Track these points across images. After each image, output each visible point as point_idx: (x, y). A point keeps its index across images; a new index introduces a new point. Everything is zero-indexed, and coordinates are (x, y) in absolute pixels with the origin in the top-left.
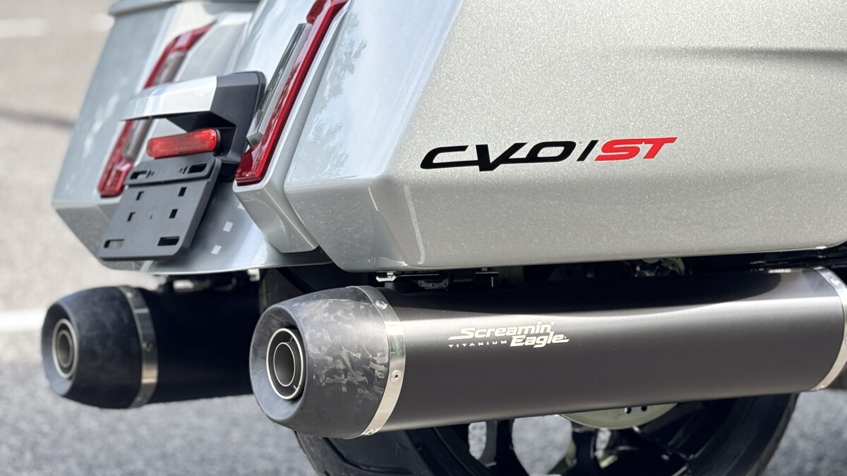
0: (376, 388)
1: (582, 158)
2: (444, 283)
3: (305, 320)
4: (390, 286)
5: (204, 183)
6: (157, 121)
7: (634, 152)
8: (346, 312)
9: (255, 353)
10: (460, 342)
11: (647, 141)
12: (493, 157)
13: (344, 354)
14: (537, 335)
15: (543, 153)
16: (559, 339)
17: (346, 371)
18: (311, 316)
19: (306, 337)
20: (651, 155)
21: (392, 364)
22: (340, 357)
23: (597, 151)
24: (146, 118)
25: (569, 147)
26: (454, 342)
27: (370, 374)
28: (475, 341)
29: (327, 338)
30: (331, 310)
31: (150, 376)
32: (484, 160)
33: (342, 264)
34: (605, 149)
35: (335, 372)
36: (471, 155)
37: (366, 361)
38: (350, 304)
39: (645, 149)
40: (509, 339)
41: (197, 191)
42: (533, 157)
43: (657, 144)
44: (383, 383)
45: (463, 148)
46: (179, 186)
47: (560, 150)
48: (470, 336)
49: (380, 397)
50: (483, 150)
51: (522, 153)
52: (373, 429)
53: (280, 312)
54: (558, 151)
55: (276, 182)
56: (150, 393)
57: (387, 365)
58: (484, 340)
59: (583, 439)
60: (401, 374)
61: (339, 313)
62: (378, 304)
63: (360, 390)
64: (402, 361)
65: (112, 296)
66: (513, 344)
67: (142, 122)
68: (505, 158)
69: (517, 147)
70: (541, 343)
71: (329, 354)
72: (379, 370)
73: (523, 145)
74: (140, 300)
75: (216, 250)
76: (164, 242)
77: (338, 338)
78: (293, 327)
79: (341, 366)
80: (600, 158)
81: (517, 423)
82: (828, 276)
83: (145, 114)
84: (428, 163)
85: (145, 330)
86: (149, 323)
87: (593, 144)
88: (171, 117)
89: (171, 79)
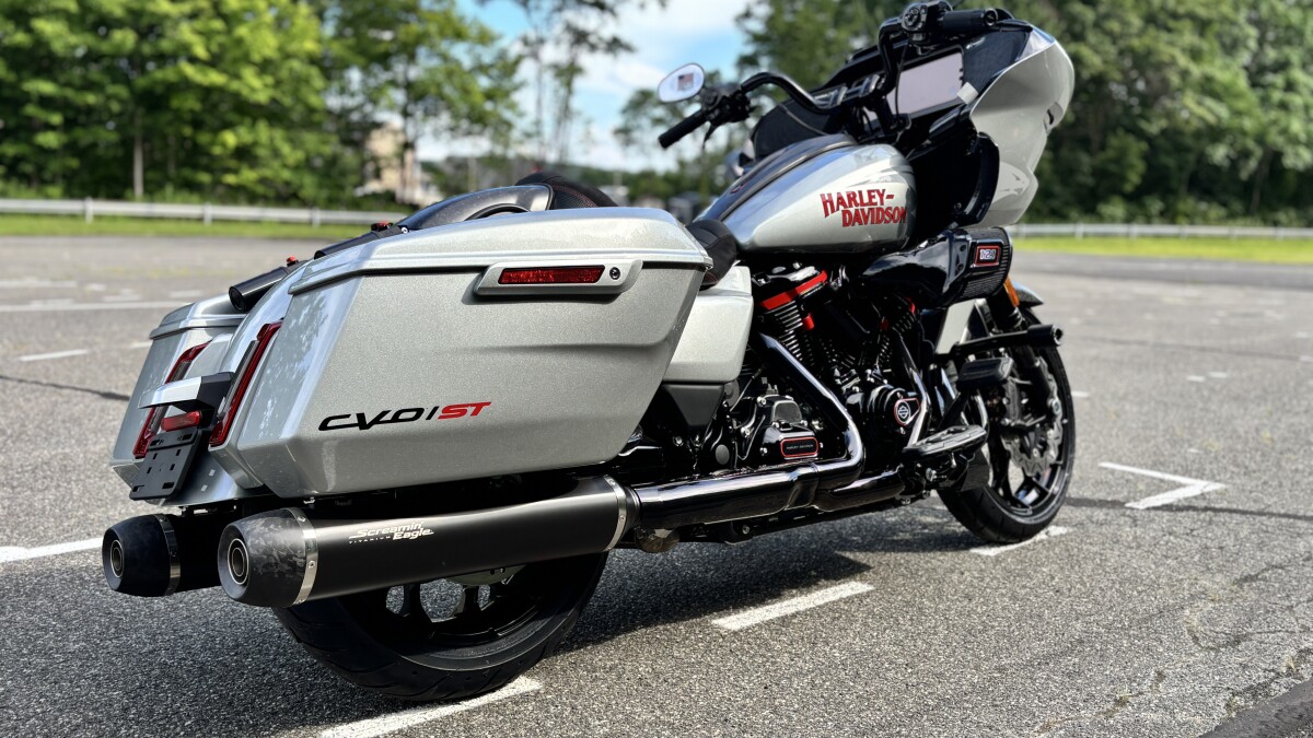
0: (298, 573)
1: (429, 418)
2: (349, 503)
3: (248, 533)
4: (312, 507)
5: (190, 447)
6: (171, 407)
7: (464, 412)
8: (276, 526)
9: (221, 556)
10: (357, 539)
11: (472, 405)
12: (368, 421)
13: (275, 553)
14: (411, 531)
15: (402, 416)
16: (427, 532)
17: (276, 564)
18: (253, 530)
19: (249, 544)
20: (475, 413)
21: (309, 557)
22: (271, 555)
23: (439, 413)
24: (163, 404)
25: (420, 411)
26: (353, 540)
27: (293, 565)
28: (368, 538)
29: (263, 543)
30: (265, 525)
31: (175, 573)
32: (362, 422)
33: (280, 495)
34: (444, 411)
35: (269, 565)
36: (354, 420)
37: (290, 556)
38: (280, 520)
39: (471, 410)
40: (392, 535)
41: (186, 451)
42: (395, 419)
43: (479, 407)
44: (303, 570)
45: (348, 416)
46: (176, 449)
47: (413, 414)
48: (365, 535)
49: (302, 579)
50: (361, 417)
51: (388, 417)
52: (300, 600)
53: (234, 529)
54: (412, 414)
55: (233, 443)
56: (177, 584)
57: (305, 558)
58: (374, 537)
59: (471, 594)
60: (315, 563)
61: (272, 527)
62: (299, 519)
63: (287, 576)
64: (316, 555)
65: (149, 522)
66: (395, 538)
67: (150, 409)
68: (377, 421)
69: (384, 413)
70: (414, 536)
71: (264, 553)
72: (299, 562)
73: (388, 412)
74: (168, 524)
75: (204, 488)
76: (167, 486)
77: (270, 543)
78: (241, 538)
79: (273, 561)
80: (441, 417)
81: (423, 586)
82: (611, 481)
83: (153, 403)
84: (324, 426)
85: (171, 542)
86: (174, 539)
87: (436, 409)
88: (176, 404)
89: (181, 378)
